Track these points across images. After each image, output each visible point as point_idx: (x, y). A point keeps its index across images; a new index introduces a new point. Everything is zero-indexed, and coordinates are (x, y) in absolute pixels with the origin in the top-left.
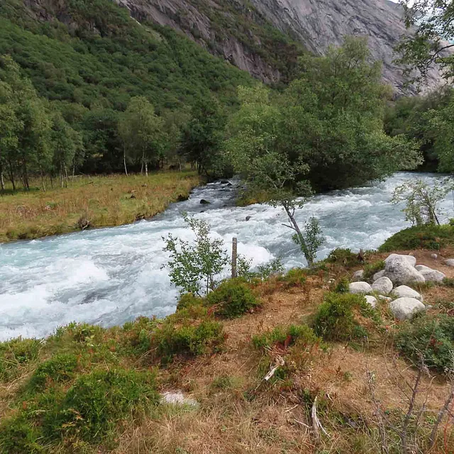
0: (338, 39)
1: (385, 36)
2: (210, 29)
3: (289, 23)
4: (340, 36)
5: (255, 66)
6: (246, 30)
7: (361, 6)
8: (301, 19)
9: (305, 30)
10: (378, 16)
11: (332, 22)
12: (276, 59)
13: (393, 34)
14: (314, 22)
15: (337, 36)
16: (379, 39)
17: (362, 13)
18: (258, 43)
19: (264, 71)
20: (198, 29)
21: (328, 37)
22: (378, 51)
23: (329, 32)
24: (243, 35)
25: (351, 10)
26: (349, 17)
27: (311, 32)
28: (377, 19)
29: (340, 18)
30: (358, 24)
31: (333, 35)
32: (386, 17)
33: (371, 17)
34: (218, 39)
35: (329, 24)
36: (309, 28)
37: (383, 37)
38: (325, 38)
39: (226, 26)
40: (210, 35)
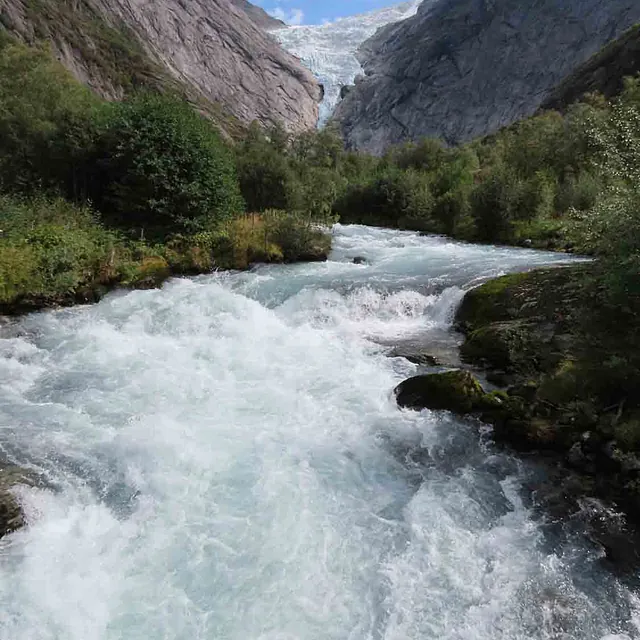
0: (184, 44)
1: (241, 51)
2: (26, 18)
3: (121, 14)
4: (186, 41)
5: (91, 75)
6: (73, 26)
7: (212, 6)
8: (134, 8)
9: (140, 24)
10: (233, 24)
11: (176, 20)
12: (117, 70)
13: (251, 52)
14: (152, 17)
15: (183, 40)
16: (235, 55)
17: (213, 15)
18: (92, 46)
19: (102, 84)
20: (8, 16)
21: (171, 40)
22: (234, 68)
23: (172, 33)
24: (71, 32)
25: (198, 8)
26: (197, 18)
27: (149, 29)
28: (231, 28)
29: (185, 17)
30: (208, 29)
31: (179, 39)
32: (242, 27)
33: (224, 24)
34: (39, 34)
35: (172, 22)
36: (146, 22)
37: (238, 52)
38: (168, 41)
39: (47, 17)
40: (28, 27)
